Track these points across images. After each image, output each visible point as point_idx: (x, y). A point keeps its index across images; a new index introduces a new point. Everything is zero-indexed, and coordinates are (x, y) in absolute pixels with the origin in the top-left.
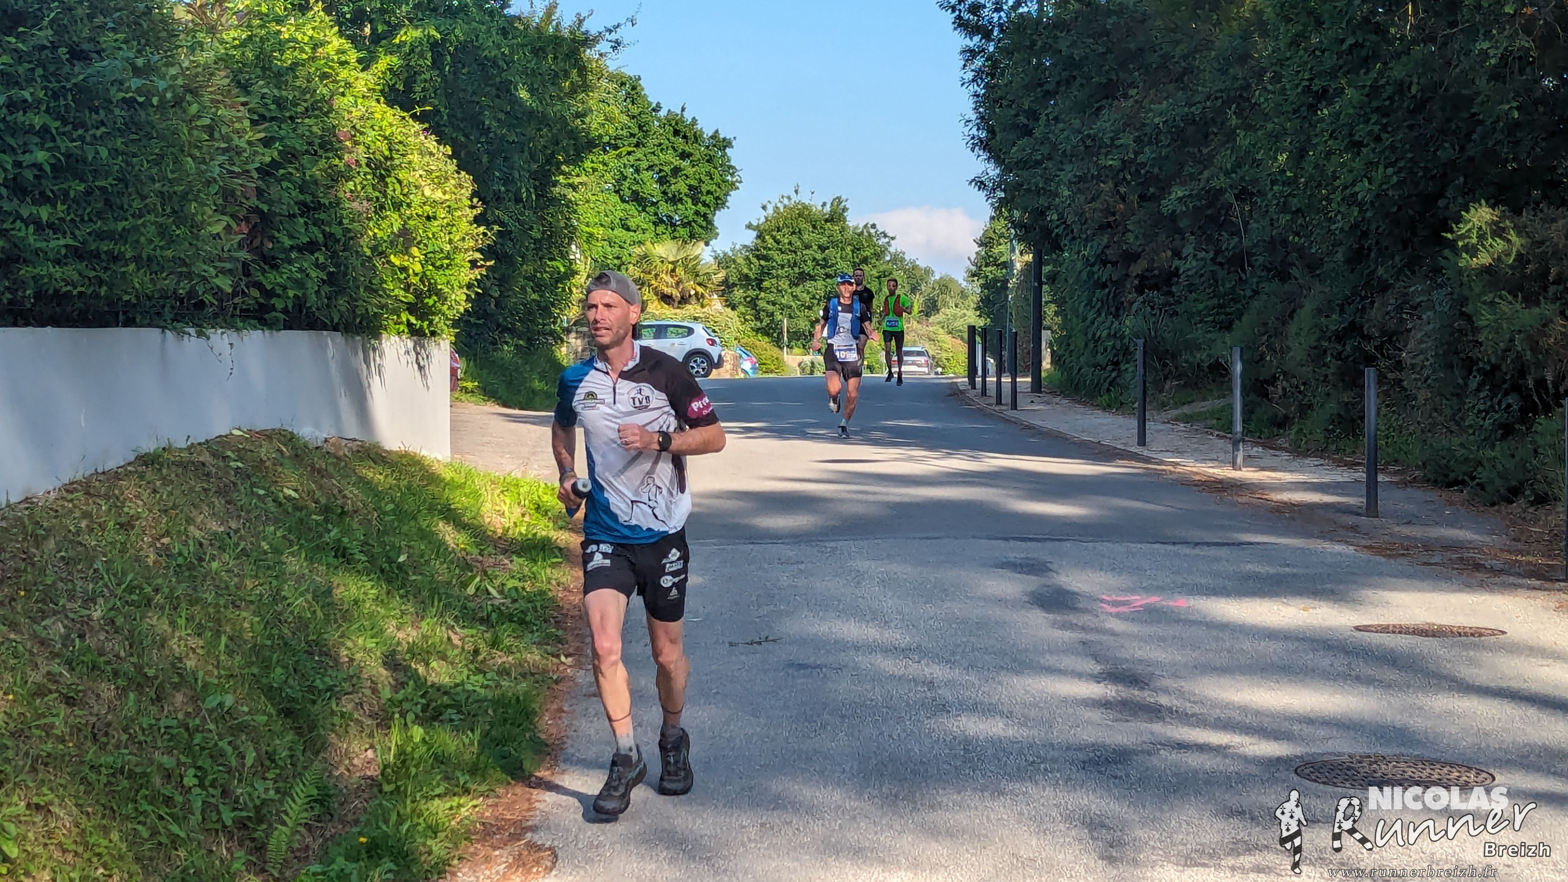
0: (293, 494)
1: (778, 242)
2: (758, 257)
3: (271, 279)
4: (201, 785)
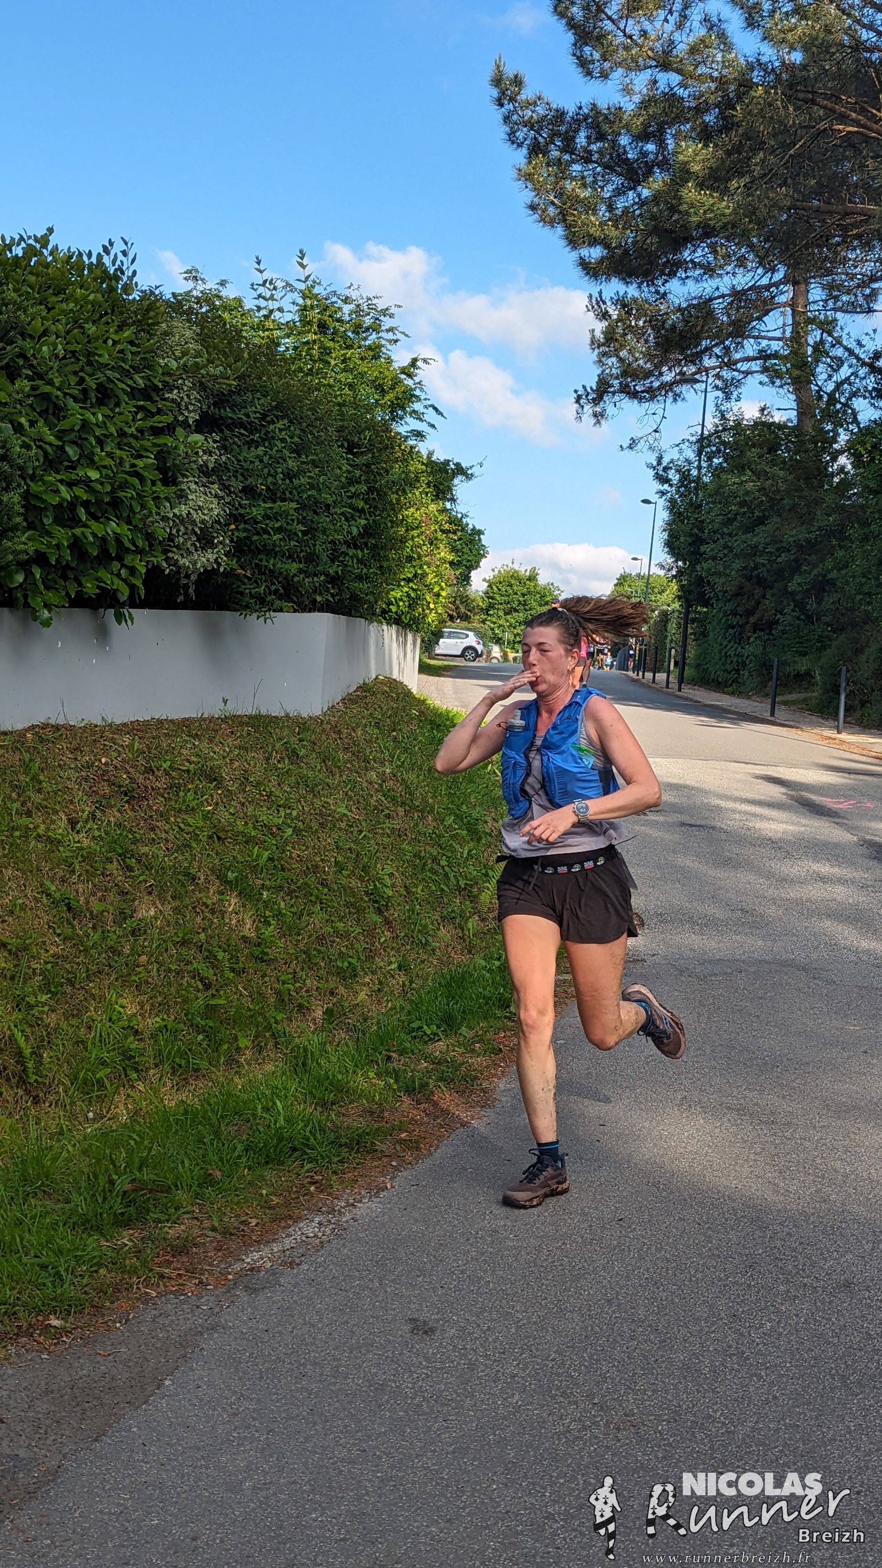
1: (499, 590)
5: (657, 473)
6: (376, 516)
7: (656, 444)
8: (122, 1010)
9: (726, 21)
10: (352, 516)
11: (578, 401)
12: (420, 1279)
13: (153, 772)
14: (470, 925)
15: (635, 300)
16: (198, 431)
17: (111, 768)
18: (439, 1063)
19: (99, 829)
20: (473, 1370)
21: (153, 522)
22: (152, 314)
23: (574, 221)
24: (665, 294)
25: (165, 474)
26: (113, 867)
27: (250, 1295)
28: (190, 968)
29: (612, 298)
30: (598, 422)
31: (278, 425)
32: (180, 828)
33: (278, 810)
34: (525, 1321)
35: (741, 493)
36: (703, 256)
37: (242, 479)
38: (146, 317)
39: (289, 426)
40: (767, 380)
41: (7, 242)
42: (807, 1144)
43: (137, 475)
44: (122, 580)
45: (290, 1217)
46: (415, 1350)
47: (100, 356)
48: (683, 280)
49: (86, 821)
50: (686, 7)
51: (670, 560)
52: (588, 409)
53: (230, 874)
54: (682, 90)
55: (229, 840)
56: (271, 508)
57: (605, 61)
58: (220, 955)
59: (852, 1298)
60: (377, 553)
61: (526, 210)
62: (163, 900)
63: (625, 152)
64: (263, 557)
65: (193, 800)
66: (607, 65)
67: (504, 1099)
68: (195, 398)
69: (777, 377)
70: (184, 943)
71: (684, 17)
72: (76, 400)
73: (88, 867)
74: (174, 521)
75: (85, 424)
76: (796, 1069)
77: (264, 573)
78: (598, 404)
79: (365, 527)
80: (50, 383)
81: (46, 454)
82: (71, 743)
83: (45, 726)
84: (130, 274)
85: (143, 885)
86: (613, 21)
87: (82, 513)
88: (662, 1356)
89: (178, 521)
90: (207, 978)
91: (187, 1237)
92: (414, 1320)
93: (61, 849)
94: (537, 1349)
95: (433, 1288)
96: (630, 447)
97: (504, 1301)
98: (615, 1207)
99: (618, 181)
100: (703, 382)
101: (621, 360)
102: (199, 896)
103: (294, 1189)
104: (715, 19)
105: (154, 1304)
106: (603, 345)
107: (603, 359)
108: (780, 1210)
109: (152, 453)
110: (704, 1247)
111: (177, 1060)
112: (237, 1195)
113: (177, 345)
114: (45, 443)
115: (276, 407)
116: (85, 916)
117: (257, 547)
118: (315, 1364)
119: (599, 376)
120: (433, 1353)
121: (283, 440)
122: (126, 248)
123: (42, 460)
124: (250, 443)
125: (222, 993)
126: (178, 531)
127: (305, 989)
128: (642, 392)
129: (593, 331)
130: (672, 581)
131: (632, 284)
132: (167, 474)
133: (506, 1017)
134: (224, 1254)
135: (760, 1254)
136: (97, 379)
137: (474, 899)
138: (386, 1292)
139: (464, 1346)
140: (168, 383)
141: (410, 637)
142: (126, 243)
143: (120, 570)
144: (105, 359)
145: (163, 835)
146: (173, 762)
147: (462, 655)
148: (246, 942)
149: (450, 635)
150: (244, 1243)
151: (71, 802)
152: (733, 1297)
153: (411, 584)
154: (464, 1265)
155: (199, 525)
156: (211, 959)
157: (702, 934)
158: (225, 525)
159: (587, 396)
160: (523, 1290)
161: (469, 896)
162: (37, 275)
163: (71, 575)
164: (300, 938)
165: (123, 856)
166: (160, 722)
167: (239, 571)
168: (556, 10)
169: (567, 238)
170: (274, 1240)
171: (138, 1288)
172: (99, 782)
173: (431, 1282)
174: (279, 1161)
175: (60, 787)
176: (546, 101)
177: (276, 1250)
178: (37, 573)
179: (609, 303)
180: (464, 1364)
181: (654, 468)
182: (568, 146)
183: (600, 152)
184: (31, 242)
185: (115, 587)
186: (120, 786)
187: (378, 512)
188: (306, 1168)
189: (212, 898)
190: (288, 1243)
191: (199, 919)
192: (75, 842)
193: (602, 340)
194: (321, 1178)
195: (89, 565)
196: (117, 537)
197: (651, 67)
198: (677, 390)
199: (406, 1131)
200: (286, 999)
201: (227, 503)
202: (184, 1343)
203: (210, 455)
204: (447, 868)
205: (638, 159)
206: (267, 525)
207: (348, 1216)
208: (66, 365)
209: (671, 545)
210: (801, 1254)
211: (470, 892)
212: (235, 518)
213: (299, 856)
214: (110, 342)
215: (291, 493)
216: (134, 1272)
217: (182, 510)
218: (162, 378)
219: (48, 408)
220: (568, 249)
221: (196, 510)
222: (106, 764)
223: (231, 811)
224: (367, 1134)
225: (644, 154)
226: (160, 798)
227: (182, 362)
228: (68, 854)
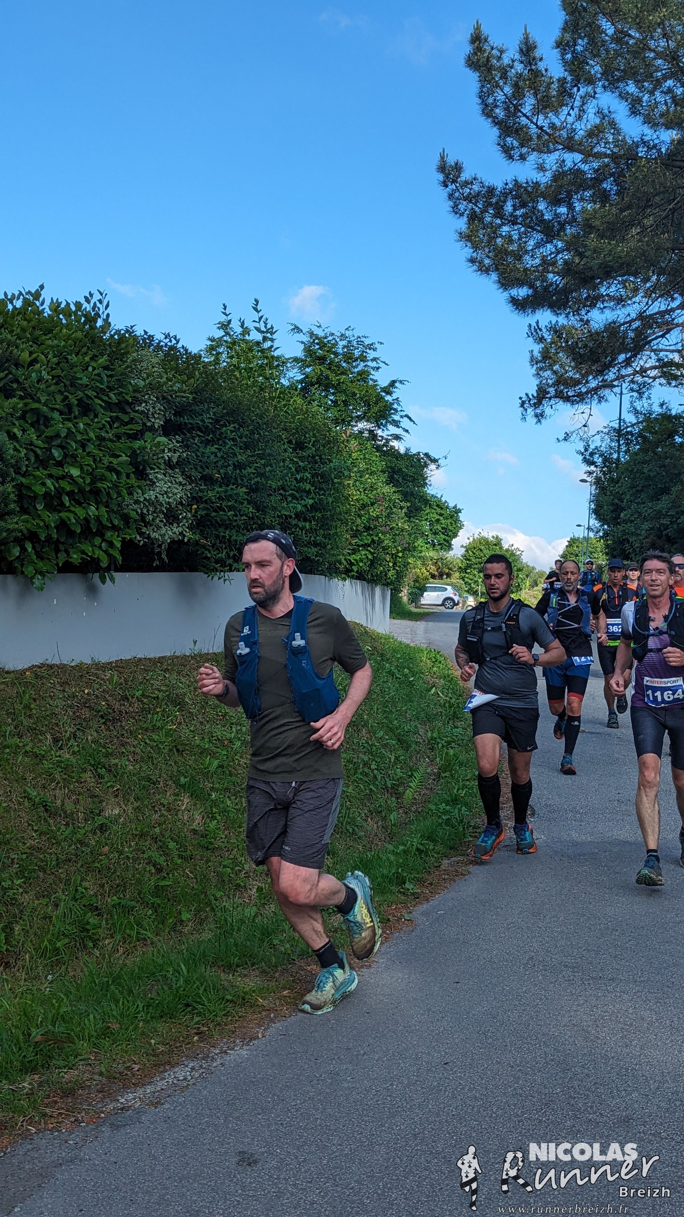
0: (370, 649)
1: (474, 554)
2: (466, 560)
3: (352, 558)
4: (377, 769)
5: (585, 458)
6: (320, 495)
7: (585, 436)
8: (84, 891)
9: (614, 112)
10: (301, 496)
11: (522, 405)
12: (260, 1117)
13: (128, 699)
14: (392, 817)
15: (564, 327)
16: (166, 434)
17: (93, 697)
18: (336, 931)
19: (78, 746)
20: (279, 1198)
21: (127, 506)
22: (123, 346)
23: (504, 269)
24: (588, 321)
25: (137, 468)
26: (87, 776)
27: (112, 1131)
28: (146, 856)
29: (546, 326)
30: (539, 421)
31: (229, 428)
32: (146, 743)
33: (231, 727)
34: (337, 1154)
35: (645, 471)
36: (617, 290)
37: (201, 470)
38: (119, 348)
39: (239, 429)
40: (665, 382)
41: (9, 297)
42: (625, 996)
43: (111, 469)
44: (102, 550)
45: (169, 1063)
46: (235, 1180)
47: (81, 379)
48: (602, 310)
49: (69, 739)
50: (583, 104)
51: (597, 524)
52: (530, 411)
53: (182, 779)
54: (583, 166)
55: (187, 752)
56: (226, 491)
57: (522, 147)
58: (172, 845)
59: (628, 1132)
60: (324, 524)
61: (467, 263)
62: (126, 801)
63: (543, 215)
64: (220, 530)
65: (159, 720)
66: (524, 150)
67: (381, 961)
68: (160, 410)
69: (672, 379)
70: (142, 835)
71: (582, 111)
72: (61, 413)
73: (65, 777)
74: (144, 504)
75: (70, 433)
76: (631, 932)
77: (225, 542)
78: (538, 407)
79: (312, 506)
80: (38, 401)
81: (37, 456)
82: (61, 679)
83: (42, 665)
84: (105, 317)
85: (111, 790)
86: (527, 118)
87: (66, 500)
88: (447, 1185)
89: (147, 504)
90: (159, 864)
91: (76, 1081)
92: (244, 1153)
93: (44, 762)
94: (340, 1179)
95: (268, 1125)
96: (565, 439)
97: (325, 1136)
98: (446, 1053)
99: (539, 236)
100: (618, 386)
101: (555, 372)
102: (158, 797)
103: (181, 1039)
104: (606, 111)
105: (31, 1139)
106: (540, 362)
107: (541, 373)
108: (585, 1054)
109: (123, 453)
110: (510, 1087)
111: (128, 931)
112: (129, 1044)
113: (146, 369)
114: (36, 447)
115: (227, 414)
116: (60, 815)
117: (218, 523)
118: (147, 1192)
119: (537, 385)
120: (250, 1183)
121: (233, 440)
122: (101, 297)
123: (33, 459)
124: (207, 443)
125: (171, 875)
126: (148, 511)
127: (244, 872)
128: (574, 396)
129: (532, 351)
130: (600, 541)
131: (561, 314)
132: (139, 467)
133: (401, 892)
134: (104, 1095)
135: (557, 1093)
136: (76, 396)
137: (399, 796)
138: (227, 1127)
139: (279, 1176)
140: (138, 398)
141: (378, 590)
142: (101, 294)
143: (101, 543)
144: (85, 381)
145: (132, 749)
146: (144, 691)
147: (443, 605)
148: (195, 834)
149: (435, 589)
150: (123, 1085)
151: (57, 725)
152: (524, 1131)
153: (369, 548)
154: (301, 1103)
155: (165, 505)
156: (164, 850)
157: (582, 821)
158: (188, 506)
159: (529, 401)
160: (344, 1126)
161: (396, 794)
162: (29, 321)
163: (62, 547)
164: (241, 830)
165: (95, 766)
166: (140, 660)
167: (202, 541)
168: (483, 112)
169: (499, 282)
170: (150, 1083)
171: (22, 1126)
172: (81, 709)
173: (268, 1119)
174: (173, 1014)
175: (48, 713)
176: (480, 181)
177: (148, 1091)
178: (29, 547)
179: (544, 330)
180: (274, 1192)
181: (582, 454)
182: (499, 213)
183: (524, 216)
184: (27, 296)
185: (96, 556)
186: (99, 711)
187: (322, 492)
188: (195, 1021)
189: (168, 798)
190: (162, 1084)
191: (156, 816)
192: (56, 757)
193: (540, 358)
194: (207, 1029)
195: (77, 539)
196: (98, 519)
197: (558, 150)
198: (601, 393)
199: (289, 989)
200: (226, 880)
201: (190, 489)
202: (44, 1174)
203: (175, 453)
204: (375, 772)
205: (553, 220)
206: (221, 504)
207: (219, 1061)
208: (50, 386)
209: (598, 512)
210: (593, 1092)
211: (397, 790)
212: (196, 499)
213: (245, 763)
214: (90, 369)
215: (242, 480)
216: (21, 1111)
217: (151, 495)
218: (133, 395)
219: (38, 421)
220: (501, 290)
221: (163, 495)
222: (88, 694)
223: (192, 729)
224: (254, 992)
225: (557, 215)
226: (131, 720)
227: (147, 381)
228: (51, 766)
